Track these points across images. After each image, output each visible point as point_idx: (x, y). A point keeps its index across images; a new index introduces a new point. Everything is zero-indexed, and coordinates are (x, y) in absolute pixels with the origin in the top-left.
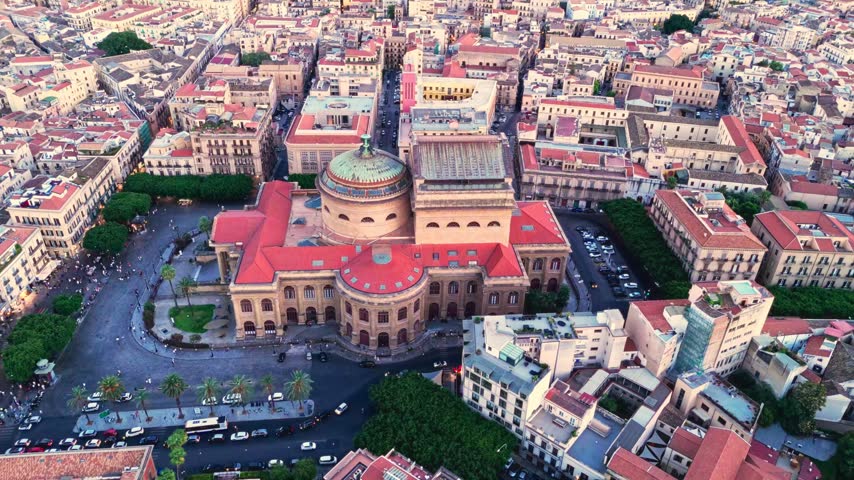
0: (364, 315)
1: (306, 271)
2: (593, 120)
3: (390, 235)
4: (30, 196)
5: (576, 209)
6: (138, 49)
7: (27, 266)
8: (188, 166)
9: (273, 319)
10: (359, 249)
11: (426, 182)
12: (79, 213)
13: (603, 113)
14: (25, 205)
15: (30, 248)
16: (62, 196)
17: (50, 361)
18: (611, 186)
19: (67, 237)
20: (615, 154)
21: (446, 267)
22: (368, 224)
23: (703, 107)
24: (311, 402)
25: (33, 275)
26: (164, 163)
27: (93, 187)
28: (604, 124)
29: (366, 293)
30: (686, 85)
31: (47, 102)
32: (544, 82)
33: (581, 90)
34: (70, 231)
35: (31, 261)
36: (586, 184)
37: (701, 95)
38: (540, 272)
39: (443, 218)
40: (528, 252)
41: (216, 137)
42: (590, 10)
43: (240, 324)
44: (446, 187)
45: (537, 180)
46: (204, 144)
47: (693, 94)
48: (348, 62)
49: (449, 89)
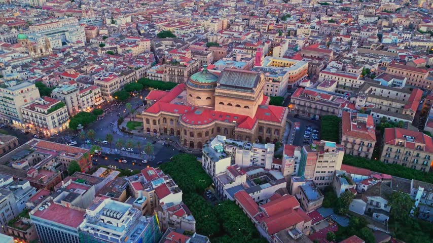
0: (192, 135)
1: (172, 113)
2: (345, 84)
3: (207, 106)
4: (101, 76)
5: (314, 119)
6: (169, 37)
7: (92, 99)
8: (161, 77)
9: (156, 128)
10: (193, 108)
11: (221, 85)
12: (116, 86)
13: (350, 81)
14: (99, 79)
15: (95, 93)
16: (111, 78)
17: (82, 126)
18: (331, 110)
19: (109, 93)
20: (342, 97)
21: (223, 121)
22: (198, 99)
23: (425, 89)
24: (154, 157)
25: (94, 102)
26: (153, 75)
27: (125, 78)
28: (351, 86)
29: (186, 123)
30: (416, 76)
31: (128, 51)
32: (337, 66)
33: (352, 71)
34: (110, 91)
35: (94, 97)
36: (319, 107)
37: (424, 82)
38: (269, 134)
39: (226, 101)
40: (263, 124)
41: (172, 67)
42: (394, 39)
43: (145, 129)
44: (228, 88)
45: (297, 102)
46: (167, 69)
47: (420, 81)
48: (245, 48)
49: (285, 63)
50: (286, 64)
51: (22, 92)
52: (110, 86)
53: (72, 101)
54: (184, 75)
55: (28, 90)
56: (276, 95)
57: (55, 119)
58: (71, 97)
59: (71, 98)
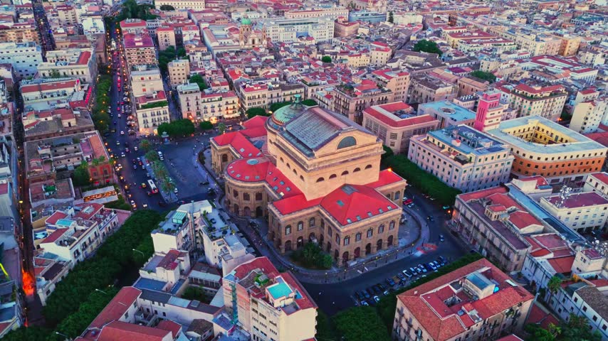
1: (237, 151)
7: (221, 108)
8: (327, 104)
10: (259, 154)
11: (286, 130)
15: (227, 102)
16: (256, 88)
18: (505, 250)
19: (247, 107)
21: (271, 187)
25: (223, 113)
26: (321, 99)
27: (281, 94)
34: (249, 104)
35: (225, 107)
41: (339, 93)
44: (290, 138)
45: (462, 210)
48: (513, 92)
49: (557, 137)
50: (559, 139)
51: (142, 79)
52: (249, 99)
53: (188, 104)
54: (350, 108)
55: (150, 78)
56: (454, 185)
57: (147, 118)
58: (187, 98)
59: (187, 100)
